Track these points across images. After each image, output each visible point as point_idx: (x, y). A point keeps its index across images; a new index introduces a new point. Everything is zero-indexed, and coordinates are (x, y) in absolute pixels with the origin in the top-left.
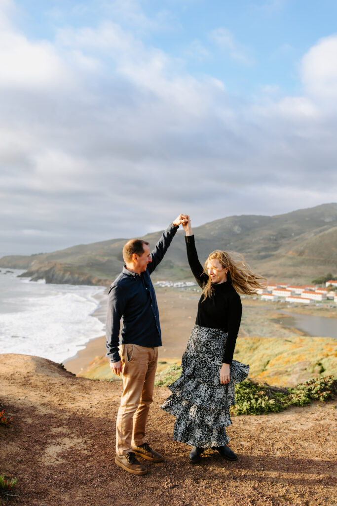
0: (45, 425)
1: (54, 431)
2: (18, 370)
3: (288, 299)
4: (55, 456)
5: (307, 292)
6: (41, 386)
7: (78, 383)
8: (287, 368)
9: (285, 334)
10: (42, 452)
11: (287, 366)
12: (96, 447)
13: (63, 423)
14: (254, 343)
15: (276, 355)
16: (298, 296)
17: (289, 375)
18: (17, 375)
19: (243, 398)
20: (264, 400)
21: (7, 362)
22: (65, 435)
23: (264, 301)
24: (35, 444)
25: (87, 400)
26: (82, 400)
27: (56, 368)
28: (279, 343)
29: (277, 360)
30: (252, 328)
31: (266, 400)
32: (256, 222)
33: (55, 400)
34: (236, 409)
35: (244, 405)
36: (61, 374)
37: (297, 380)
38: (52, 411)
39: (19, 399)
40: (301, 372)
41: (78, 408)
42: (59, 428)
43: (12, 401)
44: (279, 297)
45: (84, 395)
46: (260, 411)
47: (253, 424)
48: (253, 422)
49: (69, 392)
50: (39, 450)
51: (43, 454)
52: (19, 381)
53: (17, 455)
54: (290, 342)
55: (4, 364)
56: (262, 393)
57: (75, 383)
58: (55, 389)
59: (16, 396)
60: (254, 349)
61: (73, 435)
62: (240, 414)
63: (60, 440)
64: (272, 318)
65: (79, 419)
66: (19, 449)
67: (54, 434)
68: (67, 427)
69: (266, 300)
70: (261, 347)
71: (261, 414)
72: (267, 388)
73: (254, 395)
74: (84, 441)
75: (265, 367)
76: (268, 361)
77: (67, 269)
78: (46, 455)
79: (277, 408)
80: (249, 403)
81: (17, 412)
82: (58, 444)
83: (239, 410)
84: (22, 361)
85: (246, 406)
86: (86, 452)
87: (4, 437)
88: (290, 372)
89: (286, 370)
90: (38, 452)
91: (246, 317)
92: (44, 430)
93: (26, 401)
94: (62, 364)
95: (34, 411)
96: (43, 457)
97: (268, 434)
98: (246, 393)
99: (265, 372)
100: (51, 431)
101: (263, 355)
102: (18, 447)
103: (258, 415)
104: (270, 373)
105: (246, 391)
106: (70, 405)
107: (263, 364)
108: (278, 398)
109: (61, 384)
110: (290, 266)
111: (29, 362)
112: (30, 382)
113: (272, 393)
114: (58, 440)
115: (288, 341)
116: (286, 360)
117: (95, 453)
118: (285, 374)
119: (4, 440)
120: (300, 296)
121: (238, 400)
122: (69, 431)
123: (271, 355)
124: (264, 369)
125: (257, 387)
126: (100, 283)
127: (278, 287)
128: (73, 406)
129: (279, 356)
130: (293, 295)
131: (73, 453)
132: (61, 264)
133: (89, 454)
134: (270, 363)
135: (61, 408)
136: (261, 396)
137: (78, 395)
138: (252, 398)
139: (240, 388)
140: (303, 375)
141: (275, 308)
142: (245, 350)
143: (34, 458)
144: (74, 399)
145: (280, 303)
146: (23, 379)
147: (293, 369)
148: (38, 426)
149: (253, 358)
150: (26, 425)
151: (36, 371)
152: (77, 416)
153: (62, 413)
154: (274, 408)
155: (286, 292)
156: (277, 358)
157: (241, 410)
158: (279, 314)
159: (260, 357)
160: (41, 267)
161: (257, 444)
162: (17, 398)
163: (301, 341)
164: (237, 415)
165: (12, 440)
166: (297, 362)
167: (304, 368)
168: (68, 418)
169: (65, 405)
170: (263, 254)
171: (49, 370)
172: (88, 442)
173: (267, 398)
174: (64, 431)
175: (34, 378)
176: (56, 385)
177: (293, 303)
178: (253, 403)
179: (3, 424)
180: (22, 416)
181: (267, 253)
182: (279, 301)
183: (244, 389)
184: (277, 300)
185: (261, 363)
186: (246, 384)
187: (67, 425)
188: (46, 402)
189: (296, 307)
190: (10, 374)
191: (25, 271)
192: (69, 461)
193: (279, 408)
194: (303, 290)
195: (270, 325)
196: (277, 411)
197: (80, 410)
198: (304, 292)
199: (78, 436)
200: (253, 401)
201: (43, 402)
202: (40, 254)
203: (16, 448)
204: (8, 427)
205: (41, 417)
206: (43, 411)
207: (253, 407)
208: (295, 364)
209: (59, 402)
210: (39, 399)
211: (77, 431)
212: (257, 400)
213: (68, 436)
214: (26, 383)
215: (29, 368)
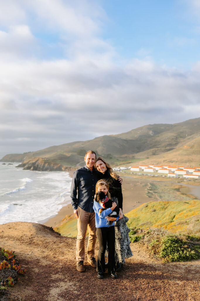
0: (47, 273)
1: (54, 277)
2: (25, 233)
3: (184, 176)
4: (56, 296)
5: (197, 172)
6: (41, 244)
7: (64, 241)
8: (187, 220)
9: (183, 198)
10: (48, 293)
11: (186, 219)
12: (82, 288)
13: (59, 271)
14: (165, 205)
15: (179, 212)
16: (191, 174)
17: (188, 224)
18: (24, 237)
19: (174, 250)
20: (188, 251)
21: (18, 228)
22: (61, 280)
23: (170, 177)
24: (42, 287)
25: (71, 253)
26: (68, 254)
27: (49, 231)
28: (180, 205)
29: (180, 215)
30: (162, 195)
31: (189, 251)
32: (162, 128)
33: (51, 254)
34: (170, 258)
35: (175, 255)
36: (52, 235)
37: (193, 227)
38: (50, 263)
39: (28, 254)
40: (195, 222)
41: (66, 259)
42: (57, 275)
43: (23, 256)
44: (179, 175)
45: (69, 250)
46: (186, 259)
47: (182, 268)
48: (182, 267)
49: (59, 248)
50: (46, 292)
51: (48, 295)
52: (26, 241)
53: (32, 296)
54: (188, 203)
55: (16, 229)
56: (186, 246)
57: (62, 241)
58: (50, 246)
59: (26, 252)
60: (165, 209)
61: (66, 280)
62: (173, 261)
63: (58, 283)
64: (174, 188)
65: (69, 268)
66: (33, 292)
67: (54, 279)
68: (61, 274)
69: (171, 177)
70: (169, 207)
71: (187, 261)
72: (189, 243)
73: (181, 248)
74: (74, 284)
75: (172, 220)
76: (175, 216)
77: (46, 161)
78: (50, 295)
79: (197, 256)
80: (178, 253)
81: (28, 264)
82: (57, 287)
83: (172, 258)
84: (27, 227)
85: (176, 255)
86: (76, 292)
87: (22, 283)
88: (188, 222)
89: (185, 221)
90: (45, 293)
91: (159, 188)
92: (47, 277)
93: (32, 256)
94: (51, 227)
95: (39, 262)
96: (49, 297)
97: (194, 275)
98: (175, 247)
99: (173, 223)
100: (51, 277)
101: (171, 212)
102: (32, 290)
103: (185, 261)
104: (176, 223)
105: (175, 245)
106: (61, 257)
107: (171, 218)
108: (196, 249)
109: (53, 242)
110: (186, 155)
111: (31, 228)
112: (33, 241)
113: (192, 246)
114: (57, 284)
115: (186, 203)
116: (185, 215)
117: (83, 292)
118: (185, 224)
119: (23, 286)
120: (192, 174)
121: (171, 252)
122: (63, 277)
123: (176, 212)
124: (172, 221)
125: (182, 242)
126: (67, 170)
127: (178, 168)
128: (63, 258)
129: (181, 213)
130: (188, 173)
131: (68, 293)
132: (42, 159)
133: (79, 293)
134: (175, 217)
135: (56, 260)
136: (185, 248)
137: (65, 250)
138: (180, 250)
139: (171, 243)
140: (197, 224)
141: (177, 182)
142: (160, 209)
143: (43, 298)
144: (63, 253)
145: (179, 179)
146: (29, 240)
147: (190, 221)
148: (43, 274)
149: (165, 214)
150: (35, 273)
151: (36, 234)
152: (66, 265)
153: (57, 264)
154: (194, 256)
155: (183, 172)
156: (180, 213)
157: (173, 259)
158: (179, 186)
159: (169, 213)
160: (30, 161)
161: (188, 283)
162: (26, 253)
163: (195, 202)
164: (171, 262)
165: (27, 285)
166: (193, 216)
167: (197, 220)
168: (61, 267)
169: (58, 258)
170: (168, 148)
171: (44, 232)
172: (77, 284)
173: (189, 250)
174: (60, 277)
175: (36, 238)
176: (50, 243)
177: (188, 178)
178: (181, 253)
179: (21, 274)
180: (31, 267)
181: (171, 148)
182: (179, 177)
183: (174, 244)
184: (178, 177)
185: (170, 217)
186: (174, 240)
187: (61, 272)
188: (46, 256)
189: (190, 181)
190: (20, 236)
191: (21, 163)
192: (66, 299)
193: (198, 256)
194: (194, 170)
195: (174, 192)
196: (197, 259)
197: (68, 261)
198: (194, 171)
199: (70, 280)
200: (181, 252)
201: (43, 256)
202: (29, 153)
203: (31, 291)
204: (24, 276)
205: (43, 267)
206: (44, 263)
207: (181, 256)
208: (191, 217)
209: (54, 256)
210: (40, 254)
211: (68, 276)
212: (183, 251)
213: (63, 280)
214: (31, 242)
215: (32, 232)
